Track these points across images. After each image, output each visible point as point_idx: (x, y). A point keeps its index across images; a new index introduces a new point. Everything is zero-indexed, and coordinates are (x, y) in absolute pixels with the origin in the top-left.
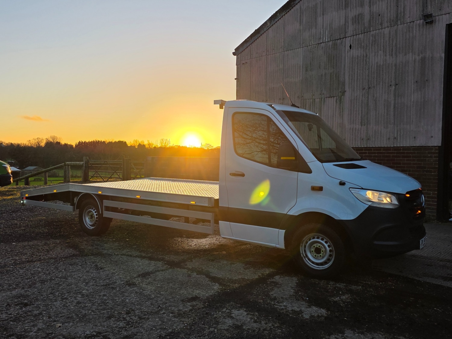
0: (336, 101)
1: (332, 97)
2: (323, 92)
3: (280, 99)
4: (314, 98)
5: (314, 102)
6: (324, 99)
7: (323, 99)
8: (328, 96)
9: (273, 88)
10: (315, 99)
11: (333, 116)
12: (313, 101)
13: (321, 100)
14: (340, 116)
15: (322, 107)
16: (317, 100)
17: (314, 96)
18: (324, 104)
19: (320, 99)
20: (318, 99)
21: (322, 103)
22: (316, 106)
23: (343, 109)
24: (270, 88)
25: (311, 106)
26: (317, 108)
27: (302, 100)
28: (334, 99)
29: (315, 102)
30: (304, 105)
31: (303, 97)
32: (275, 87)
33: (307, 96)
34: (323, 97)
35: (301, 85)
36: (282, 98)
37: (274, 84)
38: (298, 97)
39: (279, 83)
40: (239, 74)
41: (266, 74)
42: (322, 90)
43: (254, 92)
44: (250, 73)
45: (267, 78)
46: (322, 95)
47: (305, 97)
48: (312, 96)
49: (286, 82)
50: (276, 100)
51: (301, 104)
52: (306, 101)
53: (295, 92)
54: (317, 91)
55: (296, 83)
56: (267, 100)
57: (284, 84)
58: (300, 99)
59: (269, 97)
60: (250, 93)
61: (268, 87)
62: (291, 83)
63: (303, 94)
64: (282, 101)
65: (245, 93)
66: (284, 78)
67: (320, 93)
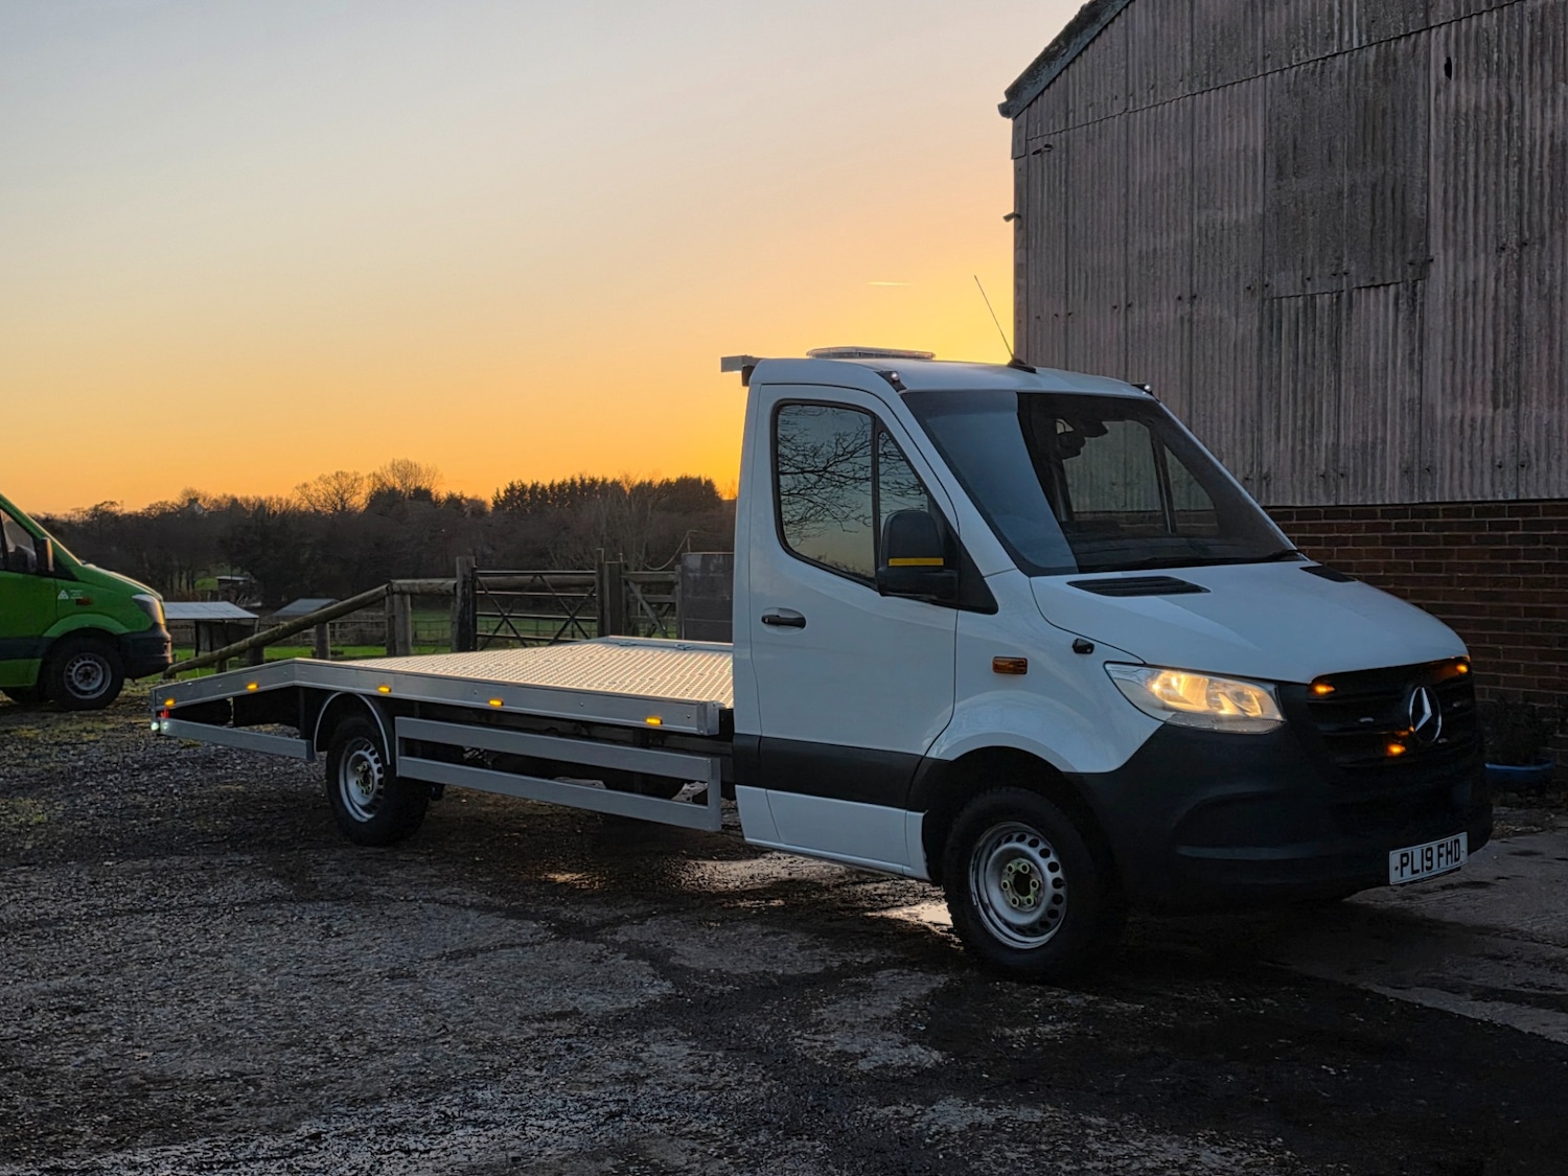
0: (1396, 304)
1: (1378, 286)
2: (1345, 264)
3: (1180, 298)
4: (1309, 291)
5: (1309, 309)
6: (1350, 295)
7: (1344, 296)
8: (1364, 282)
9: (1154, 250)
10: (1313, 296)
11: (1385, 369)
12: (1305, 303)
13: (1339, 298)
14: (1411, 362)
15: (1344, 329)
16: (1323, 301)
17: (1309, 284)
18: (1349, 319)
19: (1332, 293)
20: (1326, 295)
21: (1343, 313)
22: (1318, 324)
23: (1421, 336)
24: (1140, 254)
25: (1301, 324)
26: (1321, 335)
27: (1263, 300)
28: (1386, 292)
29: (1314, 307)
30: (1271, 323)
31: (1267, 286)
32: (1161, 249)
33: (1285, 282)
34: (1345, 287)
35: (1260, 235)
36: (1187, 296)
37: (1155, 237)
38: (1249, 288)
39: (1175, 230)
40: (1025, 196)
41: (1126, 195)
42: (1340, 259)
43: (1079, 270)
44: (1063, 190)
45: (1131, 210)
46: (1341, 278)
47: (1275, 290)
48: (1304, 286)
49: (1204, 226)
50: (1165, 303)
51: (1261, 321)
52: (1280, 304)
53: (1238, 268)
54: (1322, 262)
55: (1241, 229)
56: (1130, 306)
57: (1196, 235)
58: (1258, 297)
59: (1140, 289)
60: (1067, 276)
61: (1133, 251)
62: (1223, 229)
63: (1269, 275)
64: (1187, 308)
65: (1048, 276)
66: (1195, 209)
67: (1333, 272)
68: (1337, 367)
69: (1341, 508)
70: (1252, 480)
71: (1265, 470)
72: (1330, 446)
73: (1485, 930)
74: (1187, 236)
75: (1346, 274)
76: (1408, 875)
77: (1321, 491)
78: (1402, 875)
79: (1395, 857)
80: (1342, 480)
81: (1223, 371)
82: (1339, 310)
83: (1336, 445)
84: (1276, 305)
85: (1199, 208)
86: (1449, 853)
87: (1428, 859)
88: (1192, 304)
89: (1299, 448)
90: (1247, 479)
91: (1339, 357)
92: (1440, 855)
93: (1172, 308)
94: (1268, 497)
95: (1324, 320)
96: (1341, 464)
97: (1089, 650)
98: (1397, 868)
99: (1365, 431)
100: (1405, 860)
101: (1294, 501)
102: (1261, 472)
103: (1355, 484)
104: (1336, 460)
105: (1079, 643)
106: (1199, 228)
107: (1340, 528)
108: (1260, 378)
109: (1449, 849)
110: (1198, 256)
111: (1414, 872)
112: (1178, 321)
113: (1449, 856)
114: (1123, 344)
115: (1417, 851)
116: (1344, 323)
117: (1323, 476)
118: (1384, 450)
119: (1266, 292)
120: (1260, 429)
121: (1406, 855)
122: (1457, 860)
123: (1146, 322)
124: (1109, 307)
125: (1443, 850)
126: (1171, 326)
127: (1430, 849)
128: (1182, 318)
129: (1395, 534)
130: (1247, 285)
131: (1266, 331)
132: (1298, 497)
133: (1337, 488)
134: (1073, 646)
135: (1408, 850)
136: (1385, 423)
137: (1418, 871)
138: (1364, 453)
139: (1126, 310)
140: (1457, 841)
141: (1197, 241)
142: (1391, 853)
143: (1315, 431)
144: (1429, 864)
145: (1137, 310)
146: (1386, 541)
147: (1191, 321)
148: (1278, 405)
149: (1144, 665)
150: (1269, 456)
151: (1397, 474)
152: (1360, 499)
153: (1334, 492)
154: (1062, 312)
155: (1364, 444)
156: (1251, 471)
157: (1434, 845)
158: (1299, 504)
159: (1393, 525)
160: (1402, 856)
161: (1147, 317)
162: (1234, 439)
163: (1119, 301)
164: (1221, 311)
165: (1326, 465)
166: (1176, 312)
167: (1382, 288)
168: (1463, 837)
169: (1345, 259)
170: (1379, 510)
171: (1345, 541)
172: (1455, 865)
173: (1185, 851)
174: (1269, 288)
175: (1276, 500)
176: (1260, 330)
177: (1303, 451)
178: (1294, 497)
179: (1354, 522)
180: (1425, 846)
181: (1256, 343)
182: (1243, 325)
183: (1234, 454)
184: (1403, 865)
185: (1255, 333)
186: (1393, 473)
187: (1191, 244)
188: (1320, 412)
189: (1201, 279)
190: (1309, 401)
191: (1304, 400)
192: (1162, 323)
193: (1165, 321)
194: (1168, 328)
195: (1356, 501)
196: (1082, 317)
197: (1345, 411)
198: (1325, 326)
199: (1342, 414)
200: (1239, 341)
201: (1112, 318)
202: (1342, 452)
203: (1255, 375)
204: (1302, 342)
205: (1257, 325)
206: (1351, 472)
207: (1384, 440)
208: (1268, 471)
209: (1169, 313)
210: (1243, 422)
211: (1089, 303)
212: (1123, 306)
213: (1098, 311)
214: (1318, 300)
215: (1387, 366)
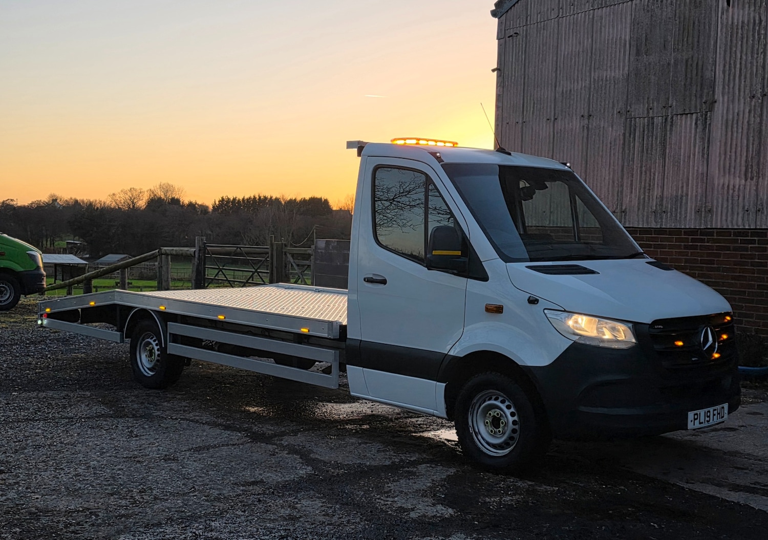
0: (696, 124)
1: (687, 114)
2: (670, 102)
3: (582, 116)
4: (651, 115)
5: (650, 124)
6: (672, 118)
7: (669, 118)
8: (680, 112)
9: (570, 90)
10: (653, 118)
11: (689, 157)
12: (648, 121)
13: (666, 119)
14: (703, 156)
15: (668, 136)
16: (658, 121)
17: (651, 111)
18: (671, 130)
19: (663, 117)
20: (660, 118)
21: (668, 128)
22: (655, 133)
23: (709, 141)
24: (563, 91)
25: (646, 133)
26: (656, 139)
27: (626, 119)
28: (691, 118)
29: (653, 123)
30: (630, 130)
31: (629, 111)
32: (574, 90)
33: (639, 110)
34: (669, 114)
35: (625, 84)
36: (586, 115)
37: (571, 83)
38: (619, 112)
39: (581, 80)
40: (503, 59)
42: (667, 99)
43: (530, 99)
44: (523, 56)
45: (559, 69)
46: (668, 109)
47: (633, 114)
48: (648, 112)
49: (596, 79)
50: (575, 118)
51: (625, 130)
52: (635, 121)
53: (614, 102)
54: (658, 100)
55: (616, 81)
56: (556, 119)
57: (592, 83)
58: (624, 117)
59: (562, 111)
60: (523, 103)
61: (559, 89)
62: (606, 81)
63: (630, 106)
64: (586, 121)
65: (514, 102)
66: (593, 70)
67: (664, 105)
68: (664, 154)
69: (663, 229)
71: (624, 208)
72: (658, 196)
74: (588, 82)
75: (670, 107)
77: (653, 219)
80: (664, 215)
81: (604, 155)
82: (665, 126)
83: (662, 198)
84: (633, 122)
86: (718, 414)
88: (589, 119)
89: (642, 197)
90: (615, 211)
91: (665, 150)
93: (578, 120)
94: (625, 222)
95: (658, 131)
96: (664, 206)
99: (677, 192)
101: (638, 224)
102: (622, 208)
103: (671, 217)
104: (661, 205)
106: (594, 79)
107: (662, 240)
108: (623, 160)
110: (593, 94)
112: (581, 128)
114: (552, 139)
116: (668, 133)
117: (654, 212)
118: (687, 199)
119: (628, 114)
120: (622, 186)
123: (564, 129)
124: (545, 119)
126: (578, 131)
128: (583, 126)
129: (691, 244)
130: (618, 110)
131: (627, 135)
132: (641, 223)
133: (661, 218)
136: (688, 185)
138: (677, 200)
139: (554, 121)
140: (723, 408)
141: (593, 86)
143: (651, 188)
145: (560, 121)
146: (686, 247)
147: (588, 128)
148: (632, 174)
150: (626, 200)
151: (693, 212)
152: (673, 225)
153: (660, 220)
154: (520, 121)
155: (677, 196)
156: (617, 208)
158: (641, 227)
159: (690, 239)
161: (565, 125)
163: (550, 117)
164: (604, 124)
165: (656, 206)
166: (580, 123)
167: (689, 115)
169: (670, 99)
175: (629, 224)
176: (624, 134)
177: (644, 198)
179: (669, 236)
181: (622, 141)
182: (614, 132)
183: (608, 195)
185: (622, 137)
186: (691, 212)
187: (590, 88)
188: (654, 179)
189: (594, 106)
190: (648, 172)
191: (646, 172)
192: (572, 129)
193: (574, 128)
194: (575, 132)
195: (671, 226)
196: (531, 124)
197: (667, 178)
198: (659, 134)
199: (666, 180)
200: (613, 140)
201: (546, 125)
202: (665, 200)
203: (620, 157)
204: (646, 141)
205: (623, 132)
206: (669, 210)
207: (687, 195)
208: (626, 209)
209: (576, 124)
210: (613, 182)
211: (535, 117)
212: (553, 119)
213: (539, 121)
214: (655, 120)
215: (690, 156)
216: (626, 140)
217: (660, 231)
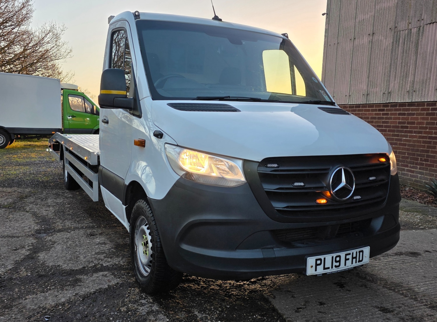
1: (434, 23)
2: (423, 16)
3: (369, 35)
4: (410, 27)
5: (409, 34)
6: (424, 27)
7: (421, 28)
8: (429, 22)
9: (363, 20)
10: (411, 30)
12: (408, 32)
13: (419, 29)
15: (420, 40)
16: (414, 31)
17: (410, 25)
18: (422, 35)
19: (417, 27)
20: (415, 28)
21: (421, 34)
22: (411, 39)
24: (359, 21)
25: (406, 40)
26: (412, 42)
27: (395, 32)
28: (436, 25)
29: (411, 33)
30: (396, 41)
31: (396, 27)
32: (365, 19)
33: (402, 25)
34: (422, 25)
35: (395, 10)
36: (371, 34)
37: (364, 15)
38: (391, 29)
39: (370, 12)
40: (329, 7)
41: (357, 3)
42: (421, 15)
43: (342, 29)
44: (340, 4)
45: (358, 7)
46: (421, 21)
47: (399, 28)
48: (408, 26)
49: (378, 9)
50: (365, 36)
51: (393, 40)
52: (400, 33)
53: (388, 22)
54: (415, 16)
55: (390, 9)
56: (355, 39)
57: (376, 13)
58: (393, 32)
59: (358, 33)
60: (338, 31)
61: (357, 20)
62: (384, 9)
63: (397, 24)
64: (371, 38)
65: (334, 32)
66: (377, 4)
67: (418, 19)
68: (416, 53)
69: (413, 103)
70: (386, 94)
71: (390, 90)
72: (411, 81)
73: (395, 287)
74: (373, 13)
75: (423, 20)
76: (320, 270)
77: (407, 97)
78: (316, 270)
79: (311, 261)
80: (414, 93)
81: (380, 58)
82: (419, 33)
83: (414, 81)
84: (398, 34)
85: (378, 3)
86: (353, 258)
87: (336, 261)
88: (373, 36)
89: (401, 82)
90: (384, 93)
91: (417, 50)
92: (346, 259)
93: (367, 38)
94: (390, 100)
95: (414, 38)
96: (415, 88)
97: (159, 137)
98: (312, 267)
99: (424, 76)
100: (319, 262)
101: (398, 101)
102: (388, 91)
103: (419, 94)
104: (413, 87)
105: (156, 133)
107: (412, 110)
109: (354, 256)
110: (376, 20)
111: (325, 268)
112: (368, 41)
113: (354, 260)
114: (352, 52)
115: (328, 258)
116: (420, 38)
117: (408, 92)
118: (430, 81)
119: (396, 30)
120: (390, 76)
121: (321, 260)
122: (359, 261)
123: (359, 44)
124: (349, 39)
125: (350, 257)
126: (366, 44)
127: (340, 256)
128: (370, 41)
129: (431, 112)
130: (390, 28)
131: (395, 43)
132: (400, 99)
133: (412, 96)
134: (154, 133)
135: (322, 257)
136: (431, 72)
137: (328, 268)
138: (423, 83)
139: (354, 40)
140: (362, 251)
141: (376, 14)
142: (308, 258)
143: (407, 76)
144: (338, 264)
145: (357, 40)
146: (427, 114)
147: (372, 42)
148: (396, 68)
149: (177, 146)
150: (392, 85)
151: (433, 90)
152: (420, 99)
153: (411, 97)
154: (336, 43)
155: (423, 80)
156: (386, 91)
157: (343, 254)
158: (399, 102)
159: (430, 108)
160: (317, 260)
161: (359, 42)
162: (382, 80)
163: (352, 38)
164: (381, 38)
165: (409, 88)
166: (368, 39)
168: (367, 250)
169: (423, 15)
170: (426, 103)
171: (413, 114)
172: (361, 263)
173: (185, 247)
174: (397, 28)
175: (393, 100)
176: (393, 43)
177: (402, 83)
178: (398, 99)
179: (417, 108)
180: (335, 255)
181: (391, 48)
182: (387, 42)
183: (381, 85)
184: (317, 265)
185: (391, 44)
186: (432, 90)
187: (374, 17)
188: (409, 70)
189: (376, 28)
190: (406, 66)
191: (405, 66)
192: (363, 44)
193: (364, 43)
194: (365, 45)
195: (418, 100)
196: (342, 44)
197: (418, 69)
198: (414, 40)
199: (417, 70)
200: (386, 47)
201: (350, 43)
202: (415, 83)
203: (390, 59)
204: (406, 46)
205: (392, 41)
206: (418, 90)
207: (430, 79)
208: (391, 91)
209: (366, 40)
210: (385, 74)
211: (344, 39)
212: (353, 39)
213: (346, 41)
214: (412, 31)
215: (434, 52)
216: (394, 46)
217: (411, 104)
